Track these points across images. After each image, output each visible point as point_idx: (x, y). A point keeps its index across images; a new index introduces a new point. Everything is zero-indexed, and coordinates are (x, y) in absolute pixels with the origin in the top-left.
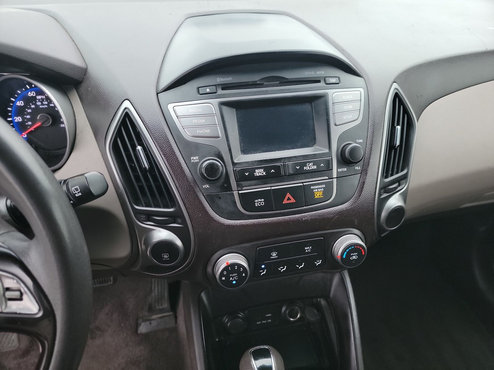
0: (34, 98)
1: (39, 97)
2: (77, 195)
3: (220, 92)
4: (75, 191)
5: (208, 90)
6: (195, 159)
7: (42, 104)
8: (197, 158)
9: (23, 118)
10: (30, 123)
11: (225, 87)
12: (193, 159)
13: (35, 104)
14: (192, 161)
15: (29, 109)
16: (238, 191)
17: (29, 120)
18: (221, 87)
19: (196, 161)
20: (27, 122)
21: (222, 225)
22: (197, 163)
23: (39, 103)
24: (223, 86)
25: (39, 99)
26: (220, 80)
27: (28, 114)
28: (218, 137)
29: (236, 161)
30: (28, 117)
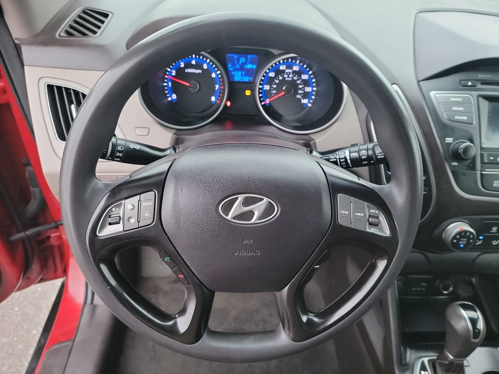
0: (283, 71)
1: (287, 71)
2: (378, 157)
3: (479, 86)
4: (379, 153)
5: (470, 84)
6: (449, 140)
7: (288, 77)
8: (451, 139)
9: (271, 87)
10: (274, 92)
11: (484, 83)
12: (447, 140)
13: (283, 76)
14: (446, 141)
15: (277, 79)
16: (481, 171)
17: (274, 89)
18: (480, 82)
19: (450, 142)
20: (272, 90)
21: (462, 198)
22: (451, 144)
23: (286, 76)
24: (482, 82)
25: (287, 73)
26: (481, 76)
27: (276, 84)
28: (472, 124)
29: (484, 146)
30: (275, 86)
